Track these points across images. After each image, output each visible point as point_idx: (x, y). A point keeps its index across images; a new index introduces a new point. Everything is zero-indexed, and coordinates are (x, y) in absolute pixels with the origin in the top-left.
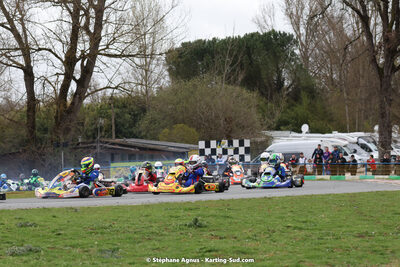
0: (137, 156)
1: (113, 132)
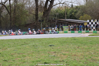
1: (66, 17)
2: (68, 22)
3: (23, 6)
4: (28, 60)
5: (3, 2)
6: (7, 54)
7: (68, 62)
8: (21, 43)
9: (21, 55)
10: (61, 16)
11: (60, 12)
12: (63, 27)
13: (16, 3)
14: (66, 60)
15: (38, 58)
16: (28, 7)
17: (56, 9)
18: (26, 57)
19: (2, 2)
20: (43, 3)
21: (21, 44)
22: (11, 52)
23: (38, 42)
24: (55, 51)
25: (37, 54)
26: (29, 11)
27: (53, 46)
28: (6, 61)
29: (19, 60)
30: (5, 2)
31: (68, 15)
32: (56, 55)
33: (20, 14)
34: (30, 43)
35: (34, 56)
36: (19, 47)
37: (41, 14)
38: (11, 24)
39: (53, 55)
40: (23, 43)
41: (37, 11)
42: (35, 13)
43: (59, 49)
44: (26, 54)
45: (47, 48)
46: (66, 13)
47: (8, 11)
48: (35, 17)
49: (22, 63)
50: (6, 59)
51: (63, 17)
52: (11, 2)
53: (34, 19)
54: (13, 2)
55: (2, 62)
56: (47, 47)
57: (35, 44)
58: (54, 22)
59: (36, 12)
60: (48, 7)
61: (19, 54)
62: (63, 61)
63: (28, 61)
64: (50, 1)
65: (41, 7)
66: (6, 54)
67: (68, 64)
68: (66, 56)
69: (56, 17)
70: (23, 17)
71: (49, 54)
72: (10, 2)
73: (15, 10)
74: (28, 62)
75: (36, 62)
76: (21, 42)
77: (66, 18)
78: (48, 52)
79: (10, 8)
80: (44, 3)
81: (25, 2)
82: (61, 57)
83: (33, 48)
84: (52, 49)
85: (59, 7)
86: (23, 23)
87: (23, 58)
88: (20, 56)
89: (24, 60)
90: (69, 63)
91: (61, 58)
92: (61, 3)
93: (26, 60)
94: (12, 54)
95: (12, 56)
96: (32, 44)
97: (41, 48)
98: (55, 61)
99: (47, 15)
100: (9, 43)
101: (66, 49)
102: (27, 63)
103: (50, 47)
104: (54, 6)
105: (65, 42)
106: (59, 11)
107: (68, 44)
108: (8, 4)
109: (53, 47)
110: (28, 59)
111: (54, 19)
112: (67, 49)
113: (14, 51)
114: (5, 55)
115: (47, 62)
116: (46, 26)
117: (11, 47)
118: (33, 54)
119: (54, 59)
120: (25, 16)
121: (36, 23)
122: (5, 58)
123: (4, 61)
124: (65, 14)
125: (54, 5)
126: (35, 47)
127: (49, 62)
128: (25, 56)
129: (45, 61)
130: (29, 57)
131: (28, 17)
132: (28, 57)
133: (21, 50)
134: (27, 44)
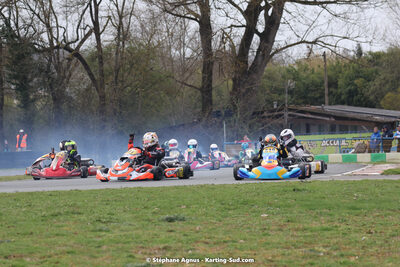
0: (337, 128)
11: (307, 77)
20: (231, 42)
37: (223, 84)
41: (210, 73)
42: (199, 83)
46: (326, 83)
47: (90, 74)
58: (277, 117)
59: (203, 78)
64: (258, 34)
70: (151, 99)
72: (98, 39)
73: (117, 71)
77: (327, 102)
92: (304, 42)
99: (249, 90)
104: (276, 55)
108: (93, 46)
111: (278, 105)
125: (277, 51)
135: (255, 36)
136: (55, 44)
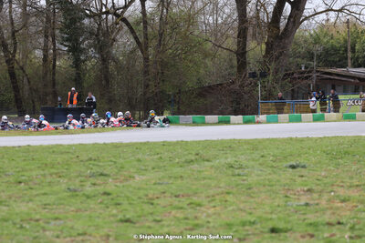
0: (360, 89)
1: (349, 61)
2: (359, 79)
3: (190, 19)
4: (210, 220)
5: (117, 6)
6: (134, 198)
7: (357, 227)
8: (184, 155)
9: (184, 202)
10: (331, 59)
11: (327, 42)
12: (341, 97)
13: (165, 11)
14: (352, 221)
15: (245, 211)
16: (209, 24)
17: (312, 32)
18: (203, 209)
19: (113, 6)
20: (265, 9)
21: (183, 160)
22: (146, 189)
23: (248, 151)
24: (308, 187)
25: (243, 198)
26: (213, 39)
27: (303, 169)
28: (127, 221)
29: (178, 220)
30: (126, 7)
31: (357, 54)
32: (313, 199)
33: (182, 49)
34: (215, 157)
35: (230, 206)
36: (177, 171)
37: (256, 48)
38: (147, 86)
39: (303, 200)
40: (193, 158)
41: (245, 38)
42: (235, 47)
43: (326, 180)
44: (203, 195)
45: (280, 175)
46: (349, 48)
47: (136, 38)
48: (235, 62)
49: (186, 229)
50: (128, 216)
51: (339, 61)
52: (148, 4)
53: (232, 67)
54: (155, 5)
55: (114, 225)
56: (281, 172)
57: (234, 159)
58: (307, 78)
59: (239, 42)
60: (283, 23)
61: (176, 196)
62: (339, 223)
63: (208, 222)
64: (290, 3)
65: (259, 25)
66: (129, 194)
67: (356, 233)
68: (350, 205)
69: (312, 59)
70: (190, 61)
71: (286, 196)
72: (143, 6)
73: (161, 35)
74: (211, 225)
75: (241, 228)
76: (186, 153)
77: (350, 64)
78: (284, 189)
79: (145, 28)
80: (270, 9)
81: (199, 4)
82: (331, 208)
83: (228, 175)
84: (299, 180)
85: (324, 22)
86: (191, 84)
87: (190, 212)
88: (181, 205)
89: (196, 218)
90: (360, 229)
91: (331, 211)
92: (332, 10)
93: (203, 217)
94: (150, 196)
95: (152, 204)
96: (223, 161)
97: (259, 175)
98: (311, 224)
99: (281, 54)
100: (140, 156)
101: (351, 178)
102: (205, 229)
103: (291, 170)
104: (305, 22)
105: (346, 153)
106: (325, 40)
107: (359, 161)
108: (138, 12)
109: (304, 172)
110: (208, 216)
111: (306, 68)
112: (354, 180)
113: (159, 187)
114: (126, 202)
115: (281, 225)
116: (275, 93)
117: (146, 170)
118: (228, 199)
119: (306, 217)
120: (198, 57)
121: (238, 83)
122: (126, 210)
123: (122, 221)
124: (346, 51)
125: (306, 18)
126: (237, 172)
127: (289, 228)
128: (199, 205)
129: (271, 225)
130: (214, 207)
131: (208, 62)
132: (208, 209)
133: (185, 181)
134: (208, 161)
135: (287, 4)
136: (104, 10)
